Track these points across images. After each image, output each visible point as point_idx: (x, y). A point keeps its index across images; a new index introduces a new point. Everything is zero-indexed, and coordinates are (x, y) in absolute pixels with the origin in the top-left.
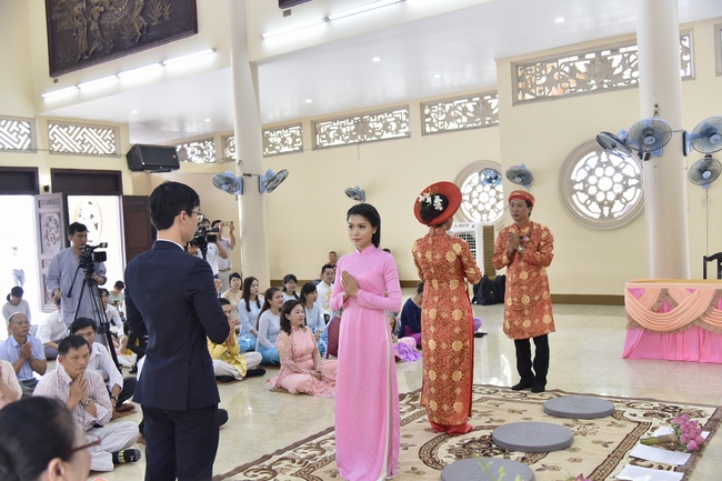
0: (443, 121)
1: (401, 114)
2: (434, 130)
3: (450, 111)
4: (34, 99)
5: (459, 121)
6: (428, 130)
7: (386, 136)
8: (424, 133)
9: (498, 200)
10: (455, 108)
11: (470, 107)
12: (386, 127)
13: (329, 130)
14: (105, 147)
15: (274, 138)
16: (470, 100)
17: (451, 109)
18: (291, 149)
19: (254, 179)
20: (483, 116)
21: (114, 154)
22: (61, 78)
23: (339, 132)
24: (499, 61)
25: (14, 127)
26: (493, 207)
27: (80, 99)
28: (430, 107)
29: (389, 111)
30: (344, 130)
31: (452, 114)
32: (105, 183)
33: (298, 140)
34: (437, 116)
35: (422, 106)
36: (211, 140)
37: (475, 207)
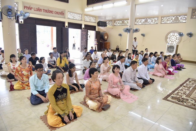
0: (166, 21)
1: (156, 19)
2: (163, 23)
3: (168, 19)
4: (83, 10)
5: (170, 21)
6: (162, 23)
7: (152, 23)
8: (161, 23)
9: (176, 39)
10: (170, 18)
11: (173, 18)
12: (152, 21)
13: (138, 21)
14: (93, 21)
15: (126, 22)
16: (174, 17)
17: (169, 18)
19: (132, 30)
20: (176, 21)
21: (95, 22)
22: (89, 6)
23: (141, 22)
24: (189, 8)
25: (79, 15)
26: (175, 41)
27: (93, 11)
28: (163, 17)
29: (153, 18)
30: (142, 21)
31: (169, 20)
32: (93, 28)
34: (165, 19)
35: (162, 17)
36: (111, 21)
37: (170, 40)
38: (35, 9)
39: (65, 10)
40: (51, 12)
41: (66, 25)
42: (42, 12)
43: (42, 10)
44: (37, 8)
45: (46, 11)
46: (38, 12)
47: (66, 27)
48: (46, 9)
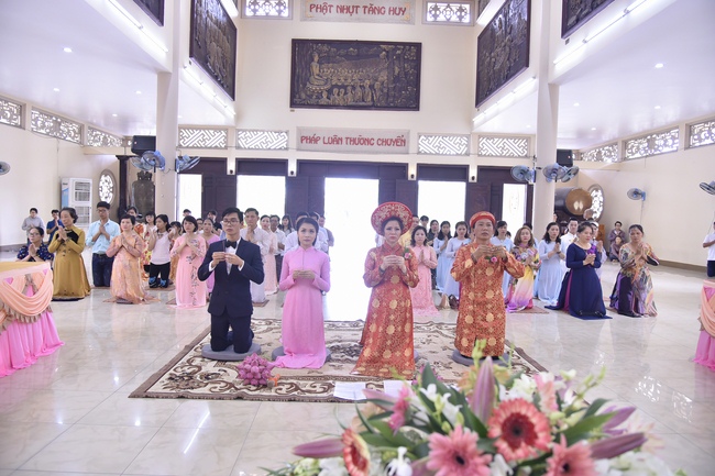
14: (519, 152)
15: (659, 140)
18: (671, 149)
21: (526, 156)
22: (480, 108)
25: (457, 141)
33: (676, 141)
38: (326, 141)
39: (408, 133)
40: (368, 141)
41: (412, 171)
42: (344, 146)
43: (344, 141)
44: (332, 136)
45: (354, 140)
46: (334, 146)
47: (410, 178)
48: (353, 136)
